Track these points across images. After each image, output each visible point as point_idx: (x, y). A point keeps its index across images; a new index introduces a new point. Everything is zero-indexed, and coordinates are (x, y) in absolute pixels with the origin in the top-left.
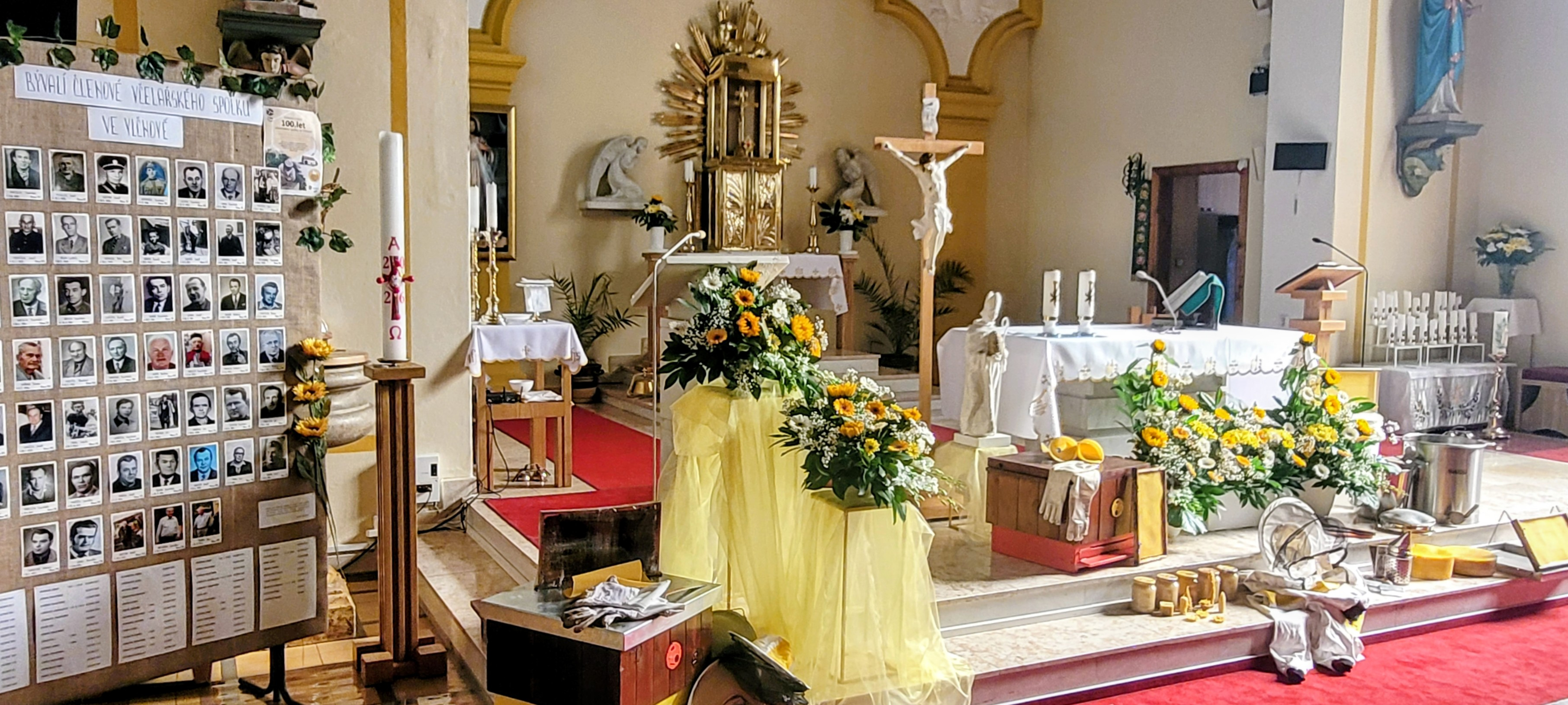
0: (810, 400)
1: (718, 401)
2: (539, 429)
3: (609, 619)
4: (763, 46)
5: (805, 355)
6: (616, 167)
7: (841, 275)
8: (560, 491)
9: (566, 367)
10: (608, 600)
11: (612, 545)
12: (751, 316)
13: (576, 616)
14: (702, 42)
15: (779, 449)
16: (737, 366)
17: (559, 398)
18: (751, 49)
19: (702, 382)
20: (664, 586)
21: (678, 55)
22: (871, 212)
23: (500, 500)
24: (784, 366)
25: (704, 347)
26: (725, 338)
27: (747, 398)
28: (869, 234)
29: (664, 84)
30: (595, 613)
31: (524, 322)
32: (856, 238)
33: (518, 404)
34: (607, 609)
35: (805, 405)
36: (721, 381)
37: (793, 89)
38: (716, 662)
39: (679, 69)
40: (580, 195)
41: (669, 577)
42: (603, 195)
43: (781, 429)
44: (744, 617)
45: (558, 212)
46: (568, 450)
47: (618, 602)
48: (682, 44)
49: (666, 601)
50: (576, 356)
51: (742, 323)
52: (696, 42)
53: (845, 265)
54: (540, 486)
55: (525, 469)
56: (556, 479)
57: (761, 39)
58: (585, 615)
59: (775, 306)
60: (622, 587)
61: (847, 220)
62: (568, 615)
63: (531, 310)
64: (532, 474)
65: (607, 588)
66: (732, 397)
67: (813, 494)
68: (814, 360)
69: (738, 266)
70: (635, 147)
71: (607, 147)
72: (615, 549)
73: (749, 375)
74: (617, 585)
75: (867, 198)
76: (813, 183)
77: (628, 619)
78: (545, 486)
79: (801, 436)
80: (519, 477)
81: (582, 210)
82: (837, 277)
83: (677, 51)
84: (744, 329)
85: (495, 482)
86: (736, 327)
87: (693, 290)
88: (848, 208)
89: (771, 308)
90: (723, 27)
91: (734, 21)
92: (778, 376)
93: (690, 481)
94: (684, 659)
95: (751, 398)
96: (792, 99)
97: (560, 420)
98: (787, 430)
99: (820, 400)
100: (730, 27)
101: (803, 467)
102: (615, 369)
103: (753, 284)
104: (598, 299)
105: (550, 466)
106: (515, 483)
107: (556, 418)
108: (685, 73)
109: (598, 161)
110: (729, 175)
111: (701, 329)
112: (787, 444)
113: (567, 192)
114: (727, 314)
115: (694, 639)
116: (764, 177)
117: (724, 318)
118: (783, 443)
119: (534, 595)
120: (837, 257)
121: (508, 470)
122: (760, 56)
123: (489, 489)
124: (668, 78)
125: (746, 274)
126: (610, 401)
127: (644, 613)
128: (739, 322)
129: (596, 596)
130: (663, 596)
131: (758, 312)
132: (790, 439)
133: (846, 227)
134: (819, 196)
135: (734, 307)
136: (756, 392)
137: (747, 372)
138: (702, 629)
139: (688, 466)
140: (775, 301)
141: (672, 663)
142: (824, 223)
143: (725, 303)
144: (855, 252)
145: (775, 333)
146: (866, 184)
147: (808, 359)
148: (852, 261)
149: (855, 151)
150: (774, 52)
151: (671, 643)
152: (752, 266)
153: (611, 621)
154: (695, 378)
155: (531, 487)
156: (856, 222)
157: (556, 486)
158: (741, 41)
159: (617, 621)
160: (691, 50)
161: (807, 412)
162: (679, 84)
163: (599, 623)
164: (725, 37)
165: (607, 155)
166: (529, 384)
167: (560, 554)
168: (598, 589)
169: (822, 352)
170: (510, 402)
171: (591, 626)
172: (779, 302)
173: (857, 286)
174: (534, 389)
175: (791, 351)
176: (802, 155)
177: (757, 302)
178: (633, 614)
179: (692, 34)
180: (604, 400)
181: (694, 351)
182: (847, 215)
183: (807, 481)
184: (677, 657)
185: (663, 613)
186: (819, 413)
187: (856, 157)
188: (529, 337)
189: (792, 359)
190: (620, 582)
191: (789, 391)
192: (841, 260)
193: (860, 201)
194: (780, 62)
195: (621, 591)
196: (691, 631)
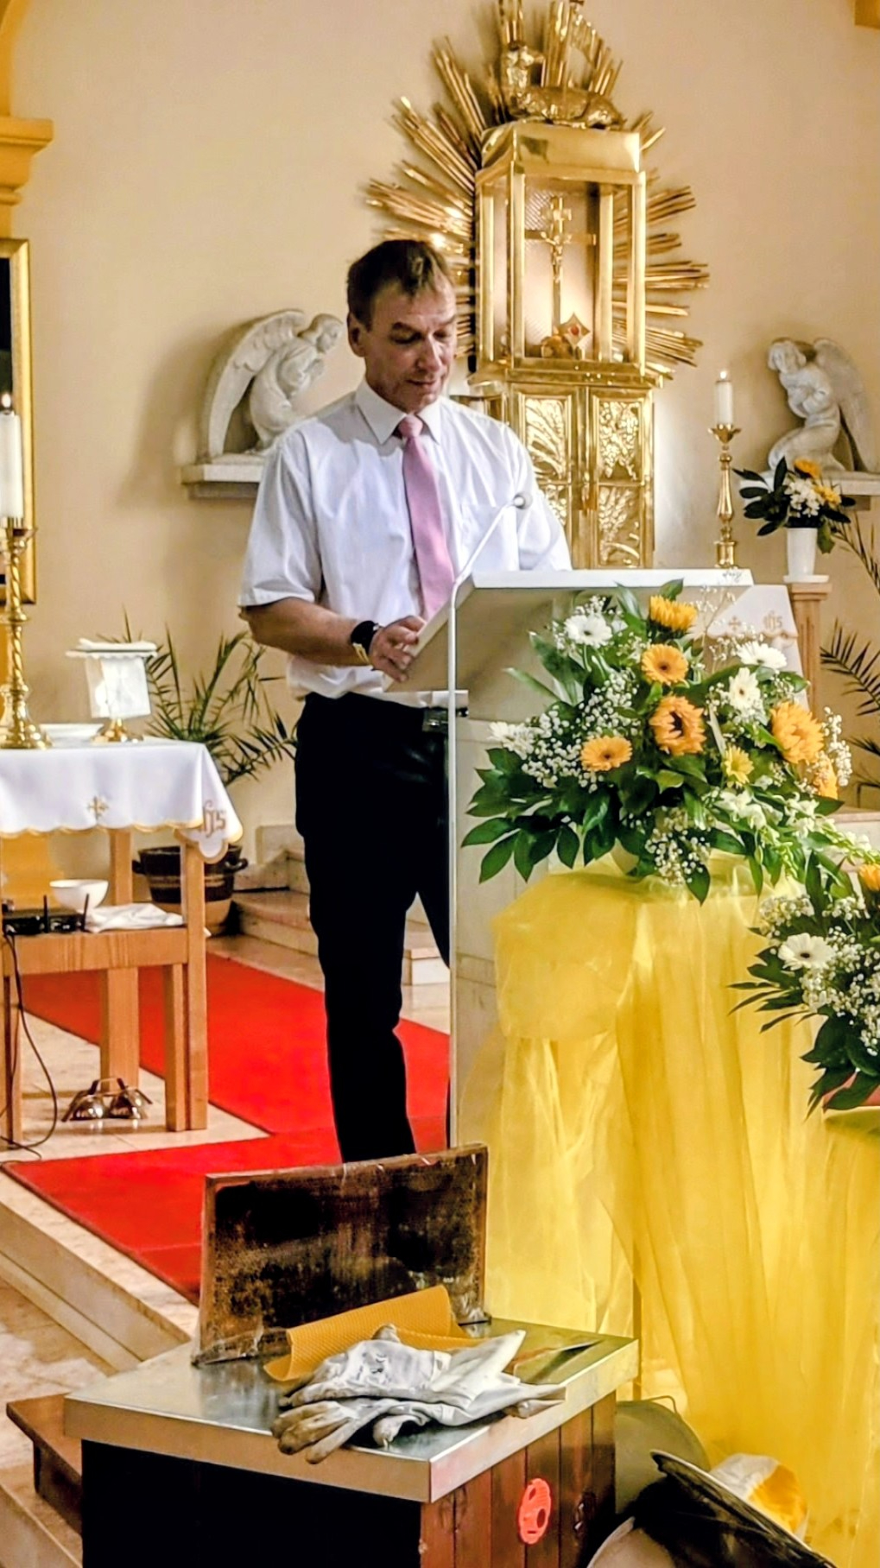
0: (819, 901)
1: (607, 908)
2: (123, 996)
3: (390, 1428)
4: (603, 101)
5: (805, 796)
6: (269, 382)
7: (792, 629)
8: (180, 1140)
9: (192, 847)
10: (381, 1383)
11: (374, 1252)
12: (684, 706)
13: (310, 1424)
14: (464, 92)
15: (755, 1016)
16: (650, 824)
17: (174, 919)
18: (579, 112)
19: (571, 865)
20: (511, 1346)
21: (407, 123)
22: (855, 485)
23: (39, 1164)
24: (763, 822)
25: (573, 779)
26: (626, 756)
27: (672, 899)
28: (853, 536)
29: (376, 191)
30: (355, 1416)
31: (87, 742)
32: (823, 545)
33: (78, 935)
34: (385, 1405)
35: (810, 911)
36: (610, 861)
37: (671, 203)
38: (627, 1525)
39: (409, 155)
40: (184, 449)
41: (513, 1326)
42: (240, 451)
43: (755, 970)
44: (676, 1416)
45: (133, 491)
46: (199, 1042)
47: (404, 1386)
48: (421, 97)
49: (515, 1382)
50: (214, 819)
51: (663, 721)
52: (449, 90)
53: (798, 605)
54: (129, 1130)
55: (92, 1091)
56: (170, 1112)
57: (600, 86)
58: (332, 1419)
59: (735, 683)
60: (411, 1350)
61: (804, 505)
62: (287, 1423)
63: (103, 713)
64: (107, 1101)
65: (374, 1354)
66: (644, 894)
67: (831, 1122)
68: (828, 807)
69: (641, 593)
70: (314, 337)
71: (250, 335)
72: (383, 1261)
73: (681, 844)
74: (398, 1346)
75: (847, 452)
76: (727, 419)
77: (435, 1426)
78: (141, 1130)
79: (808, 982)
80: (78, 1110)
81: (185, 484)
82: (785, 635)
83: (406, 114)
84: (667, 737)
85: (25, 1124)
86: (648, 729)
87: (540, 647)
88: (805, 476)
89: (726, 688)
90: (513, 57)
91: (539, 45)
92: (749, 842)
93: (538, 1099)
94: (558, 1521)
95: (684, 900)
96: (669, 226)
97: (178, 971)
98: (770, 967)
99: (846, 902)
100: (528, 58)
101: (807, 1058)
102: (271, 856)
103: (681, 633)
104: (233, 693)
105: (150, 1085)
106: (69, 1124)
107: (167, 970)
108: (426, 166)
109: (228, 371)
110: (532, 403)
111: (567, 740)
112: (774, 1005)
113: (153, 444)
114: (625, 701)
115: (577, 1470)
116: (614, 407)
117: (619, 710)
118: (761, 1002)
119: (191, 1379)
120: (784, 589)
121: (53, 1095)
122: (599, 126)
123: (10, 1141)
124: (386, 176)
125: (664, 610)
126: (264, 930)
127: (473, 1411)
128: (654, 722)
129: (350, 1371)
130: (509, 1369)
131: (698, 696)
132: (776, 993)
133: (803, 522)
134: (740, 452)
135: (642, 688)
136: (700, 881)
137: (676, 835)
138: (594, 1447)
139: (532, 1061)
140: (734, 671)
141: (531, 1530)
142: (751, 512)
143: (618, 680)
144: (823, 578)
145: (737, 743)
146: (843, 422)
147: (814, 804)
148: (816, 598)
149: (816, 347)
150: (630, 118)
151: (527, 1483)
152: (674, 591)
153: (395, 1431)
154: (554, 853)
155: (106, 1132)
156: (824, 510)
157: (170, 1128)
158: (557, 91)
159: (409, 1431)
160: (438, 112)
161: (818, 925)
162: (409, 188)
163: (365, 1437)
164: (516, 79)
165: (248, 355)
166: (98, 890)
167: (253, 1278)
168: (355, 1354)
169: (841, 790)
170: (60, 930)
171: (346, 1446)
172: (744, 672)
173: (827, 657)
174: (110, 900)
175: (772, 788)
176: (699, 355)
177: (690, 675)
178: (446, 1414)
179: (441, 74)
180: (250, 929)
181: (548, 791)
182: (803, 492)
183: (821, 1088)
184: (542, 1514)
185: (513, 1409)
186: (846, 930)
187: (821, 359)
188: (104, 774)
189: (778, 806)
190: (405, 1340)
191: (774, 881)
192: (791, 595)
193: (831, 460)
194: (644, 140)
195: (409, 1359)
196: (572, 1450)
